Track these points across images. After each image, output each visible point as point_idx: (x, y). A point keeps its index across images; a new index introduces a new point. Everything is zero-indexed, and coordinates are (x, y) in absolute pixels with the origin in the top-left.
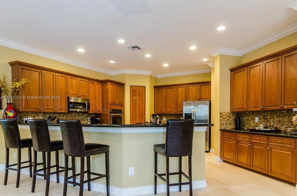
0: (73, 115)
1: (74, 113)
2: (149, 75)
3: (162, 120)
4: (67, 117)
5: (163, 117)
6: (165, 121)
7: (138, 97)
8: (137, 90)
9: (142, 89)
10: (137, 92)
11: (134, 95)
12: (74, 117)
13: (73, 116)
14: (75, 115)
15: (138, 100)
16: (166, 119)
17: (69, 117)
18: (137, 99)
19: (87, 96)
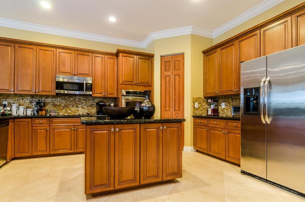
0: (77, 99)
1: (78, 97)
2: (190, 33)
3: (220, 107)
4: (67, 102)
5: (221, 103)
6: (224, 109)
7: (173, 71)
8: (171, 62)
9: (179, 59)
10: (171, 63)
11: (167, 69)
12: (78, 101)
13: (78, 100)
14: (80, 99)
15: (173, 76)
16: (225, 105)
18: (171, 75)
19: (89, 74)
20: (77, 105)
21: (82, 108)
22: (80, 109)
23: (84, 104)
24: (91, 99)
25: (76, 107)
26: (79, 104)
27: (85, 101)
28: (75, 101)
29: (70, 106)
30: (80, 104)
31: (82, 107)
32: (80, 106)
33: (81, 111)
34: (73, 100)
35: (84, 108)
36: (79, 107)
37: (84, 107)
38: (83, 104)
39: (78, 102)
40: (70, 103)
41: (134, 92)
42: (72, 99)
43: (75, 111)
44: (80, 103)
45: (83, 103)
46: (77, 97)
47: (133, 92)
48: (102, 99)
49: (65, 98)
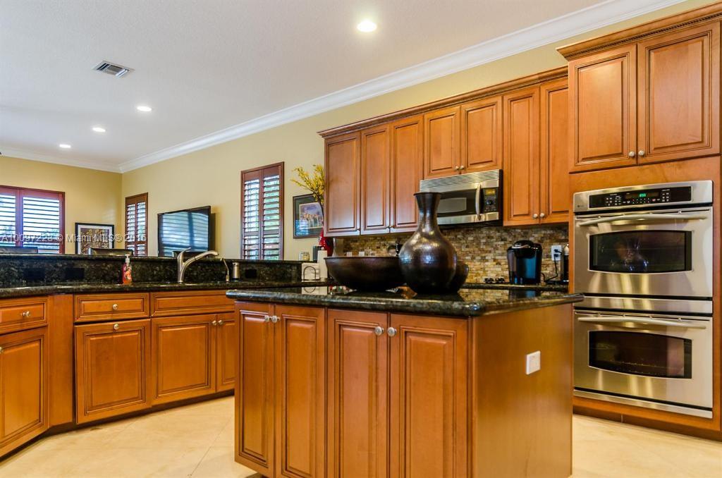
0: (483, 238)
12: (485, 244)
13: (484, 241)
14: (489, 237)
17: (467, 247)
19: (494, 160)
20: (483, 255)
21: (495, 263)
22: (490, 264)
23: (500, 252)
24: (519, 234)
25: (480, 261)
26: (486, 252)
27: (503, 243)
28: (479, 244)
29: (467, 258)
30: (490, 252)
31: (495, 260)
32: (489, 257)
33: (492, 272)
34: (473, 241)
35: (499, 264)
36: (487, 261)
37: (499, 261)
38: (497, 252)
39: (484, 247)
40: (467, 249)
41: (623, 194)
42: (471, 238)
43: (479, 272)
44: (490, 249)
45: (496, 248)
46: (482, 233)
47: (618, 194)
48: (552, 232)
49: (456, 236)
